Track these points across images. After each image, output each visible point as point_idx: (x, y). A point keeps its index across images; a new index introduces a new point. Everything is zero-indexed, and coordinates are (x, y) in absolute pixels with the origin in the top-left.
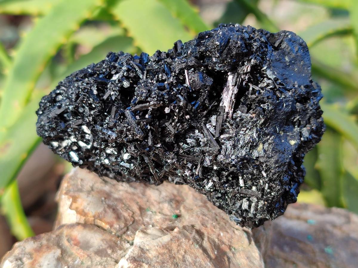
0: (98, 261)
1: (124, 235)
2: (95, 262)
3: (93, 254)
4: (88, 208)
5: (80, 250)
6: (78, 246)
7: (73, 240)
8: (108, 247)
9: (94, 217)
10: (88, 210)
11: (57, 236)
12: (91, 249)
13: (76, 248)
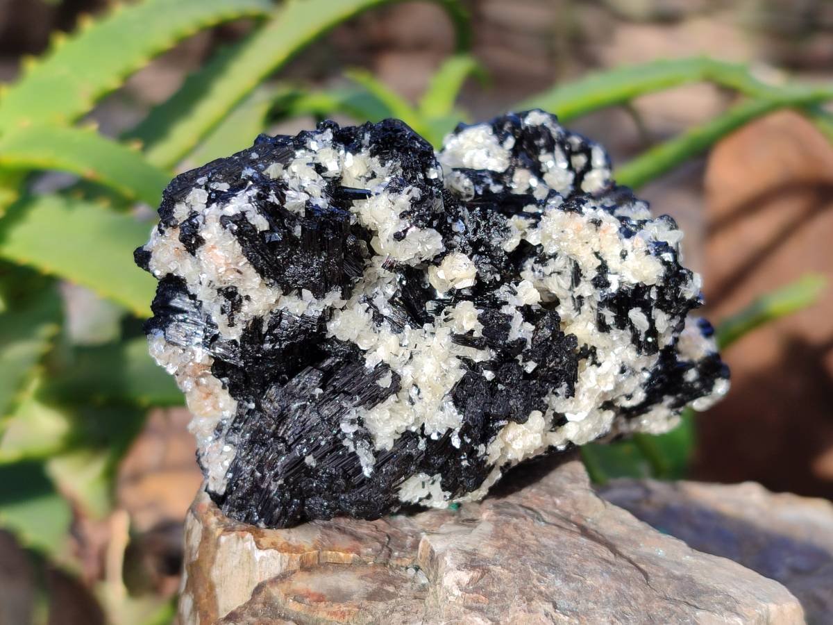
0: (382, 610)
1: (391, 560)
2: (380, 612)
3: (366, 603)
4: (293, 539)
5: (334, 605)
6: (325, 601)
7: (307, 597)
8: (382, 584)
9: (315, 548)
10: (296, 541)
11: (264, 604)
12: (355, 597)
13: (324, 605)
